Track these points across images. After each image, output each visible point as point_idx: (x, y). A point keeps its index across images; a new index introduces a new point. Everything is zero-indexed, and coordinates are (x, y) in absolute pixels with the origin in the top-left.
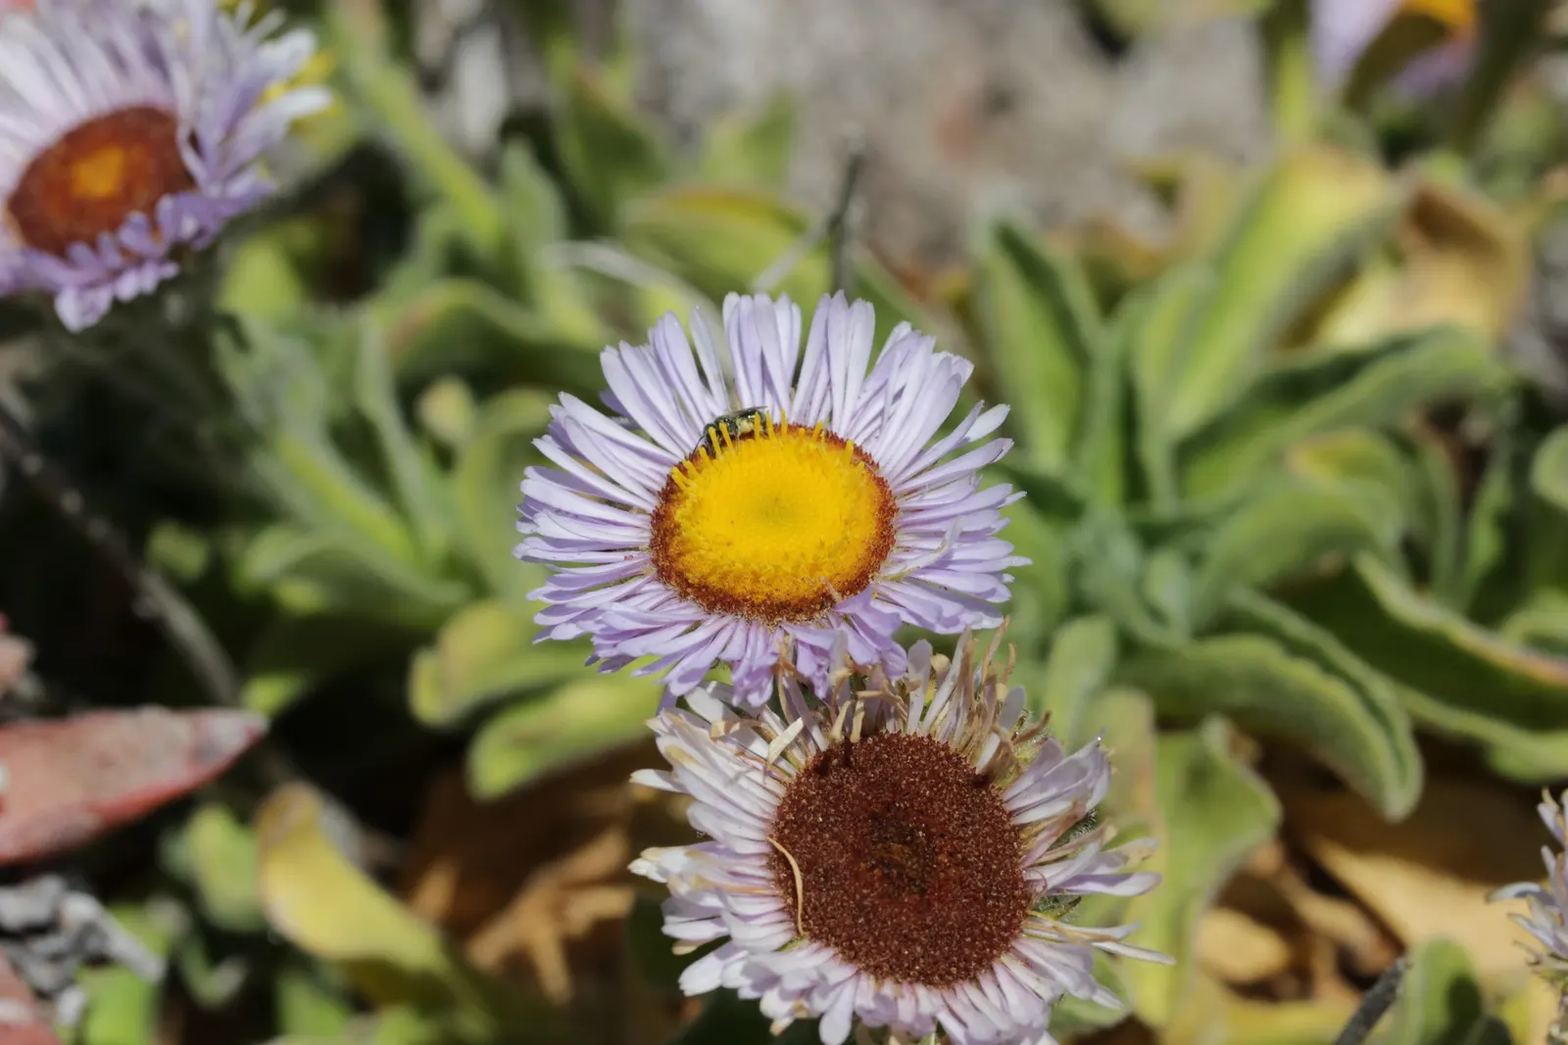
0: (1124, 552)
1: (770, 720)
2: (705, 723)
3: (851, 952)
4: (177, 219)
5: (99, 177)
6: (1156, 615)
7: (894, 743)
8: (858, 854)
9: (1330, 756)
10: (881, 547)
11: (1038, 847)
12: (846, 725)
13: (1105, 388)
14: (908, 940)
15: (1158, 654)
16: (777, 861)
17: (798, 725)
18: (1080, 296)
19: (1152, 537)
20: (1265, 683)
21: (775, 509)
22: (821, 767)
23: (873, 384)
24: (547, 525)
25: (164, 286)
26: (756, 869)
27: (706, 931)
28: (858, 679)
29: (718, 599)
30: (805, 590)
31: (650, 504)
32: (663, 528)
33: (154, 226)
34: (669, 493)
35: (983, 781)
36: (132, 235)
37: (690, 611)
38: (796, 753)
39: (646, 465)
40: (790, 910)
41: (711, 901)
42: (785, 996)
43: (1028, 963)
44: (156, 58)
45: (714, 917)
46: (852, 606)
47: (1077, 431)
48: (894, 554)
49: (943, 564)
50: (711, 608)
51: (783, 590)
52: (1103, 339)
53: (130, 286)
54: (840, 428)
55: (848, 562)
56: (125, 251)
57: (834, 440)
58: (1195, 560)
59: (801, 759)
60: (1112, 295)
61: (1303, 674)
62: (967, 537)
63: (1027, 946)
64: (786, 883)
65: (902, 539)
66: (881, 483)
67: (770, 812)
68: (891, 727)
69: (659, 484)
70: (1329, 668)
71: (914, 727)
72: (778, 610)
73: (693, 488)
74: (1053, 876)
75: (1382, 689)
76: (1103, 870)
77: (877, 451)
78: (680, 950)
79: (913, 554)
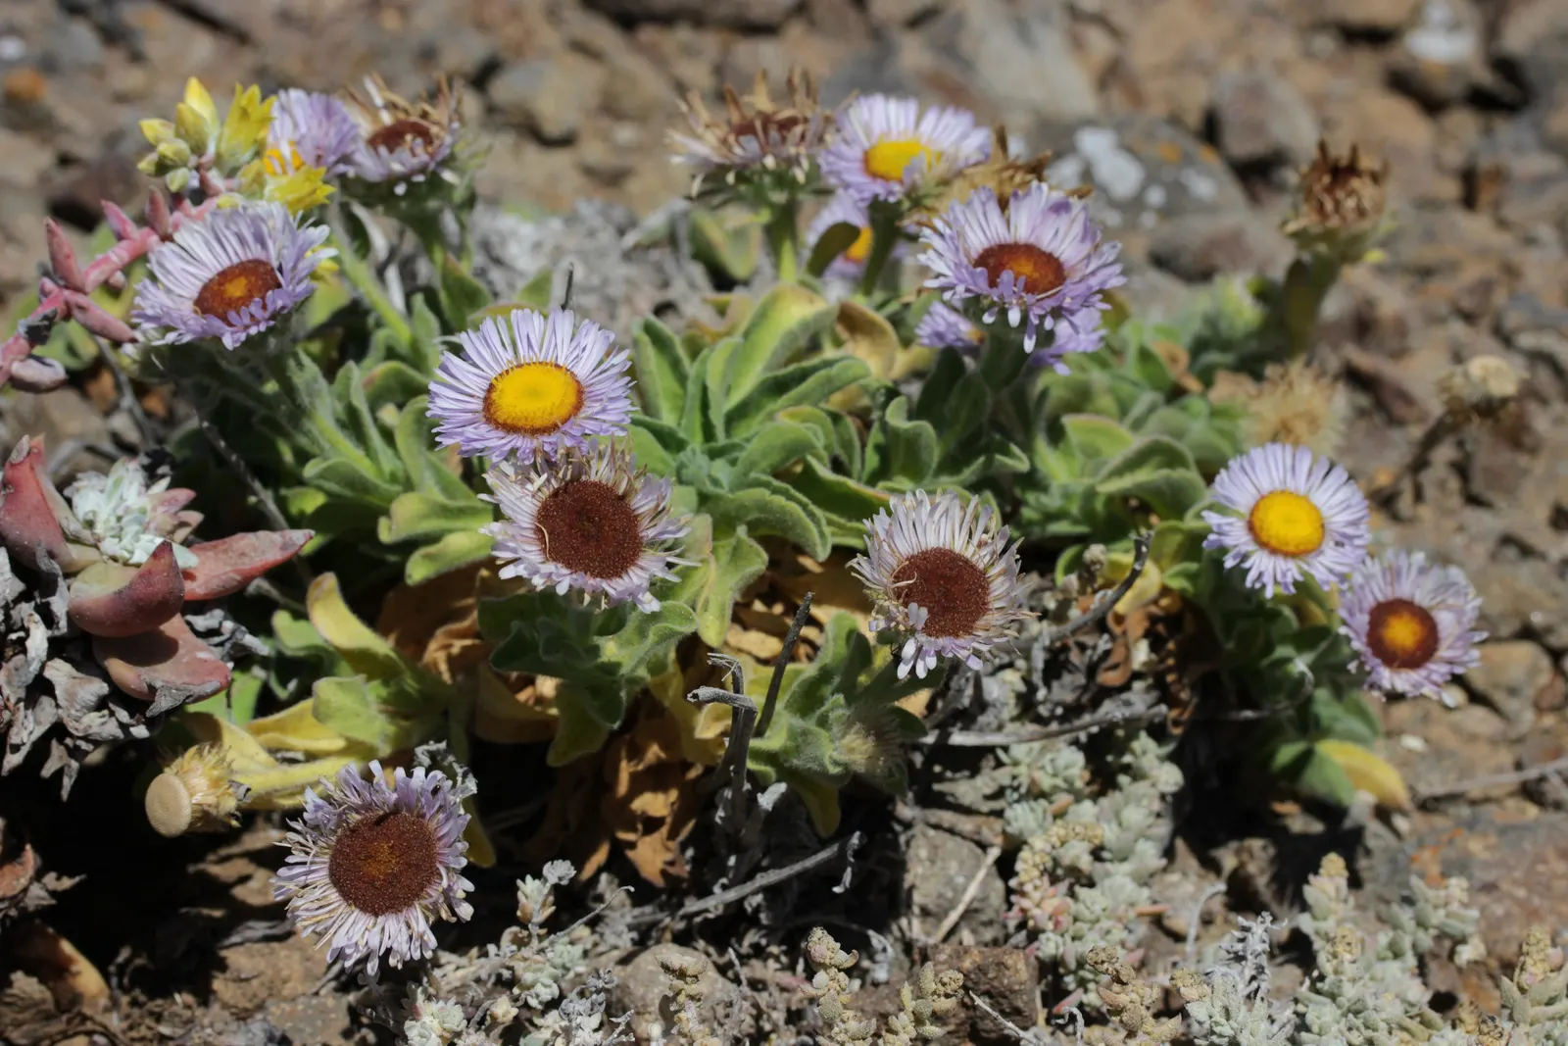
0: (702, 460)
1: (533, 475)
2: (507, 476)
3: (568, 565)
4: (274, 301)
5: (236, 289)
6: (716, 482)
7: (585, 484)
8: (571, 527)
9: (791, 537)
10: (578, 406)
11: (645, 523)
12: (566, 472)
13: (693, 388)
14: (592, 560)
15: (718, 498)
16: (538, 531)
17: (545, 476)
18: (681, 352)
19: (714, 454)
20: (763, 507)
21: (534, 393)
22: (556, 494)
23: (574, 344)
24: (440, 403)
25: (270, 330)
26: (530, 534)
27: (509, 555)
28: (568, 454)
29: (510, 428)
30: (547, 422)
31: (482, 395)
32: (488, 402)
33: (264, 307)
34: (491, 388)
35: (622, 498)
36: (255, 309)
37: (501, 434)
38: (545, 489)
39: (480, 380)
40: (544, 550)
41: (512, 544)
42: (542, 576)
43: (642, 568)
44: (261, 240)
45: (514, 551)
46: (566, 427)
47: (681, 411)
48: (583, 409)
49: (604, 410)
50: (508, 432)
51: (538, 424)
52: (690, 368)
53: (253, 331)
54: (561, 362)
55: (564, 411)
56: (252, 316)
57: (557, 366)
58: (733, 463)
59: (547, 492)
60: (695, 349)
61: (780, 500)
62: (611, 400)
63: (641, 562)
64: (542, 540)
65: (587, 403)
66: (578, 382)
67: (535, 513)
68: (584, 478)
69: (485, 386)
70: (790, 498)
71: (593, 478)
72: (535, 431)
73: (499, 386)
74: (651, 533)
75: (818, 512)
76: (671, 528)
77: (576, 371)
78: (499, 562)
79: (591, 408)
